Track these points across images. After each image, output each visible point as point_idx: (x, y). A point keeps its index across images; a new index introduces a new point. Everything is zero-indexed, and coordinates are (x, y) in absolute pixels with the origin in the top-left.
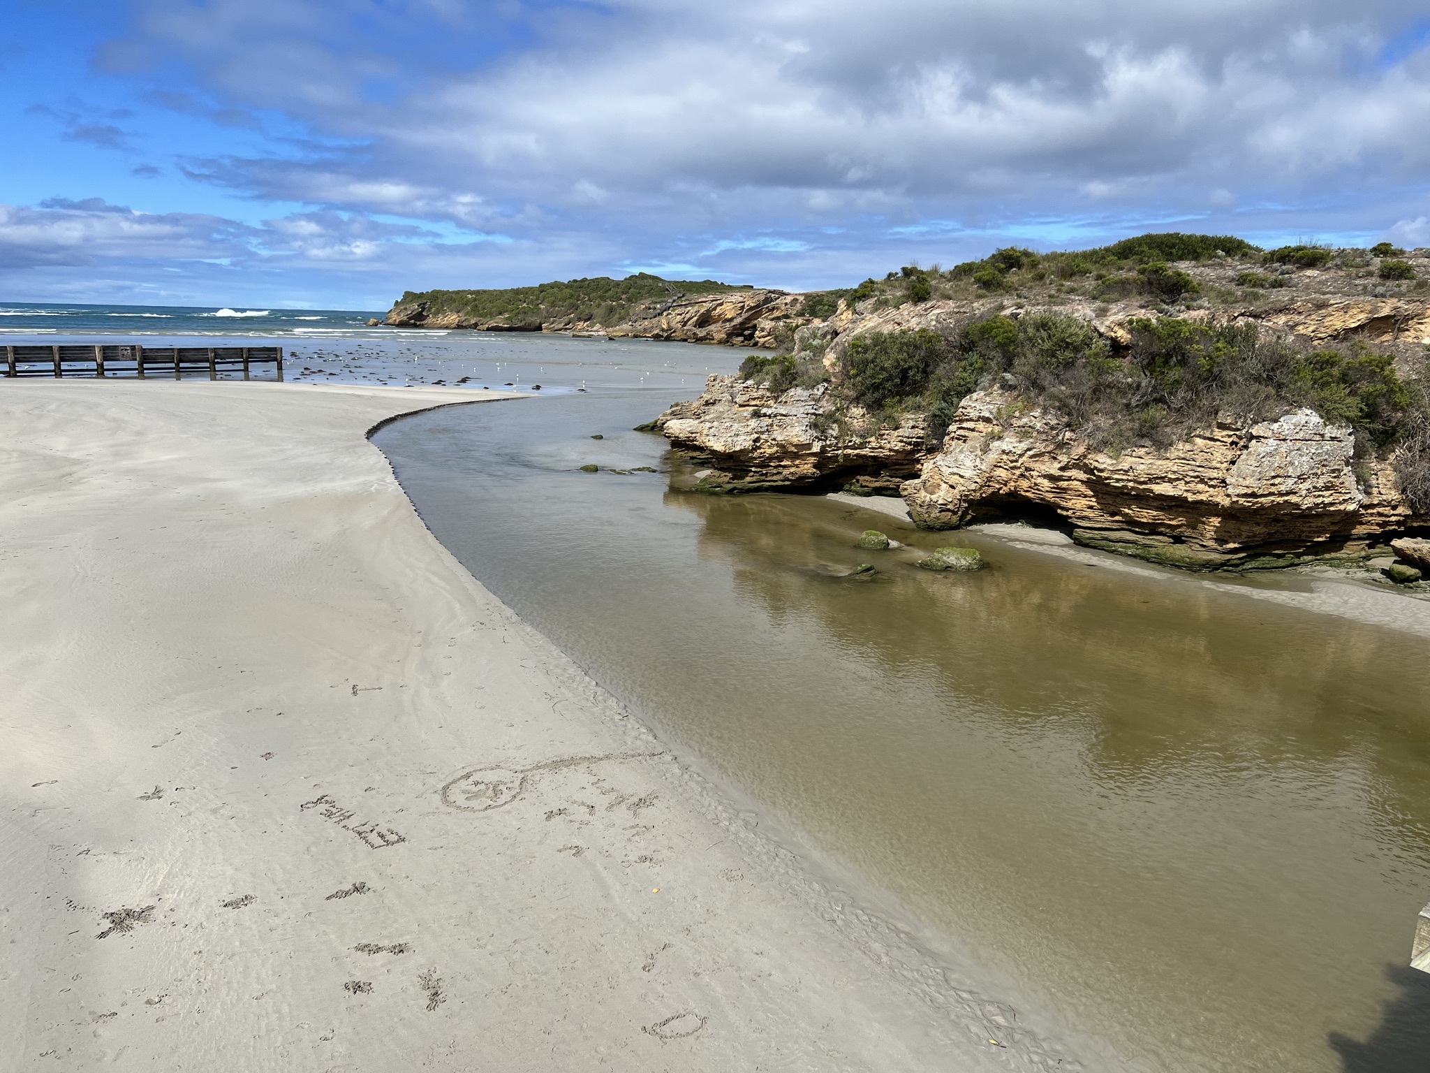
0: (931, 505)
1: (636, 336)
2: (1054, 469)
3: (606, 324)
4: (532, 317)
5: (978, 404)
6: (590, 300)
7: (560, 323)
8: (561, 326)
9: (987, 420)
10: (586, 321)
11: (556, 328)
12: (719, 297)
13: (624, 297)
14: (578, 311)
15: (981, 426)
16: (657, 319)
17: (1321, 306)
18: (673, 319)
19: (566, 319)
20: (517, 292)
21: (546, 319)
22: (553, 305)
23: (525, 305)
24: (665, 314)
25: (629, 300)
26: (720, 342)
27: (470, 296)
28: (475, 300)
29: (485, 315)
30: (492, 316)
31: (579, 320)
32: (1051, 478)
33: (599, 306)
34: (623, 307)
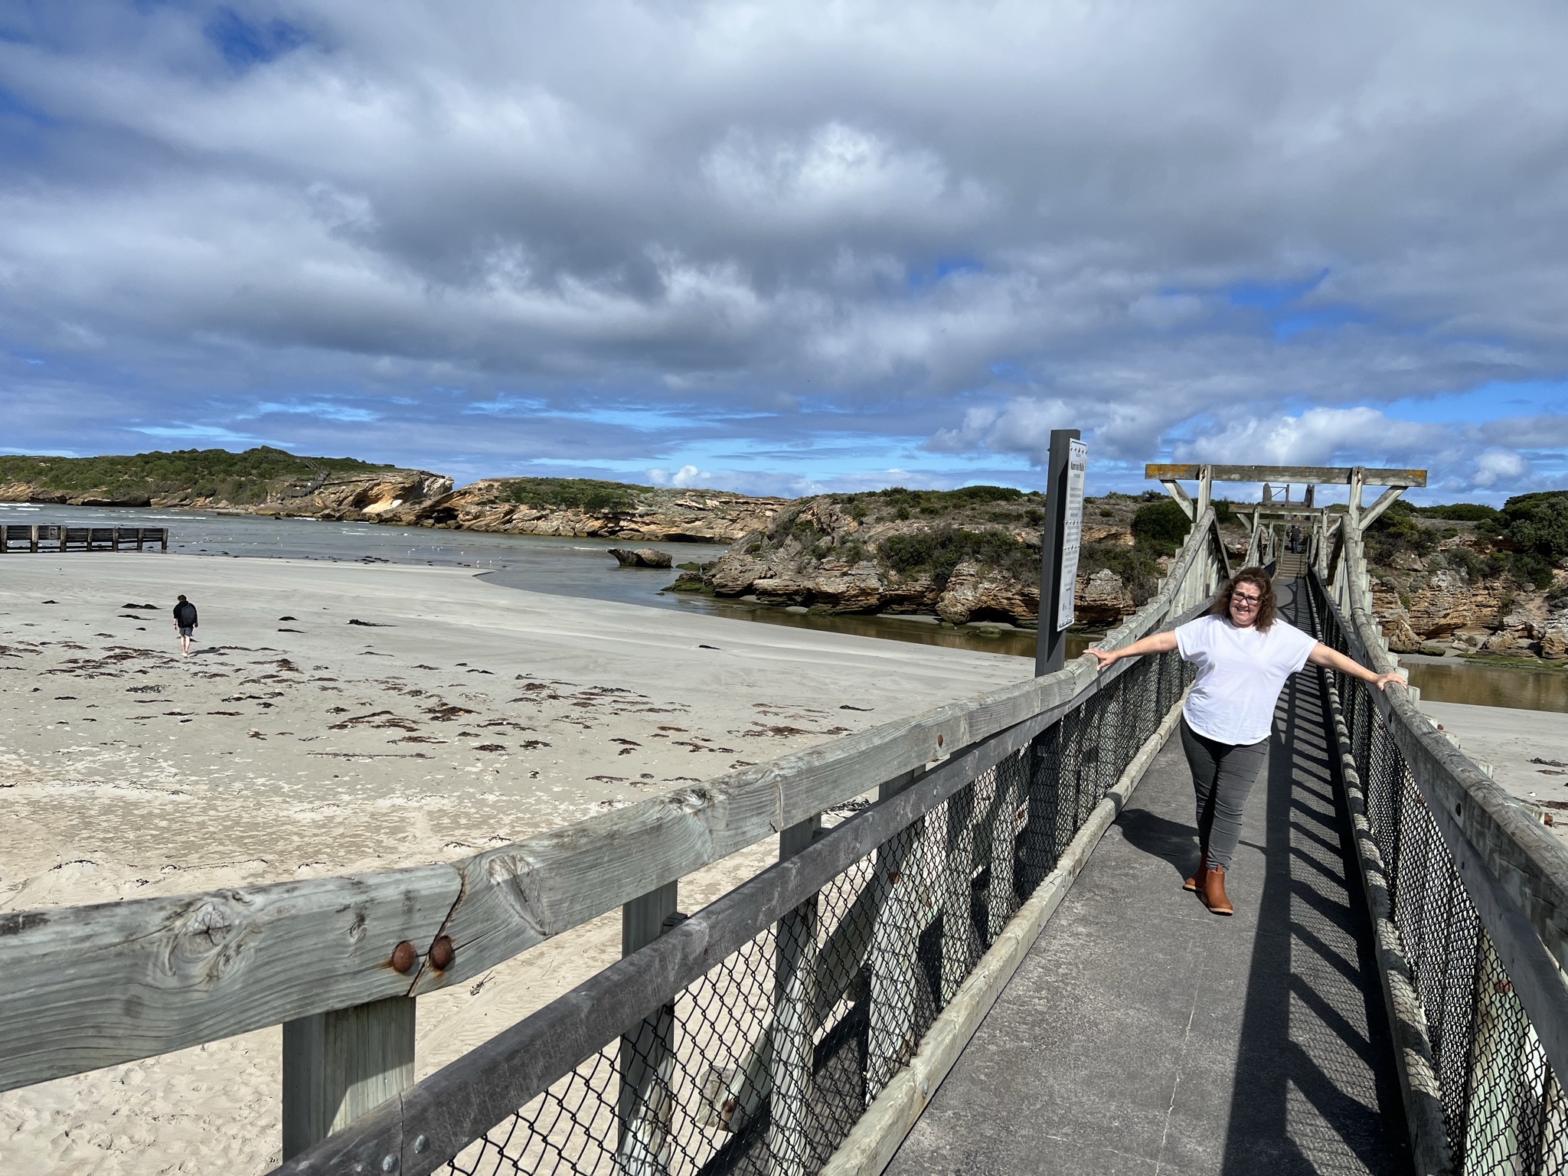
0: (956, 613)
1: (288, 515)
2: (1010, 595)
3: (234, 500)
4: (138, 490)
5: (967, 568)
6: (210, 474)
7: (174, 498)
8: (176, 501)
9: (972, 575)
10: (207, 497)
11: (169, 503)
12: (374, 476)
13: (254, 472)
14: (198, 486)
15: (969, 578)
16: (309, 497)
17: (1091, 529)
18: (326, 498)
19: (182, 494)
20: (113, 461)
21: (156, 494)
22: (164, 478)
23: (126, 477)
24: (316, 492)
25: (262, 475)
26: (409, 524)
27: (42, 464)
28: (51, 469)
29: (74, 487)
30: (84, 489)
31: (199, 495)
32: (1008, 599)
33: (223, 481)
34: (254, 483)
